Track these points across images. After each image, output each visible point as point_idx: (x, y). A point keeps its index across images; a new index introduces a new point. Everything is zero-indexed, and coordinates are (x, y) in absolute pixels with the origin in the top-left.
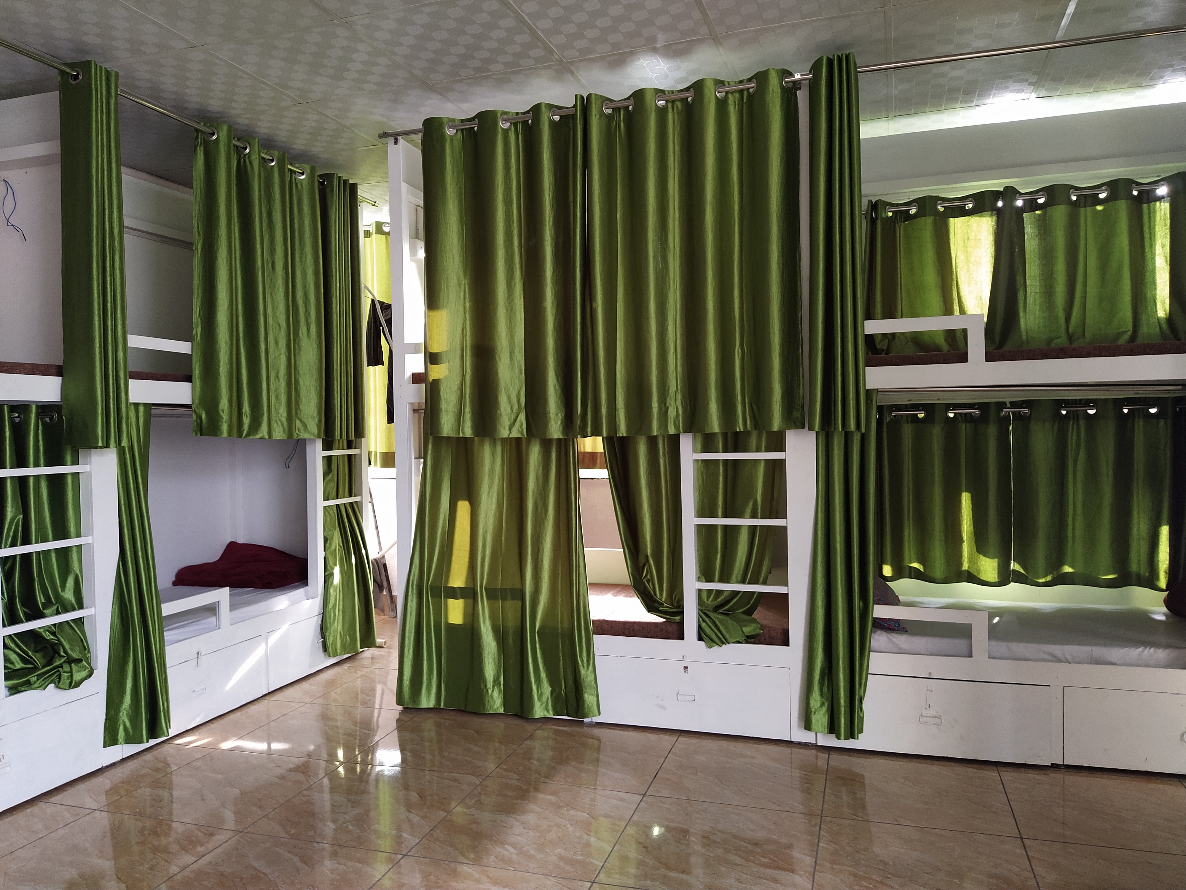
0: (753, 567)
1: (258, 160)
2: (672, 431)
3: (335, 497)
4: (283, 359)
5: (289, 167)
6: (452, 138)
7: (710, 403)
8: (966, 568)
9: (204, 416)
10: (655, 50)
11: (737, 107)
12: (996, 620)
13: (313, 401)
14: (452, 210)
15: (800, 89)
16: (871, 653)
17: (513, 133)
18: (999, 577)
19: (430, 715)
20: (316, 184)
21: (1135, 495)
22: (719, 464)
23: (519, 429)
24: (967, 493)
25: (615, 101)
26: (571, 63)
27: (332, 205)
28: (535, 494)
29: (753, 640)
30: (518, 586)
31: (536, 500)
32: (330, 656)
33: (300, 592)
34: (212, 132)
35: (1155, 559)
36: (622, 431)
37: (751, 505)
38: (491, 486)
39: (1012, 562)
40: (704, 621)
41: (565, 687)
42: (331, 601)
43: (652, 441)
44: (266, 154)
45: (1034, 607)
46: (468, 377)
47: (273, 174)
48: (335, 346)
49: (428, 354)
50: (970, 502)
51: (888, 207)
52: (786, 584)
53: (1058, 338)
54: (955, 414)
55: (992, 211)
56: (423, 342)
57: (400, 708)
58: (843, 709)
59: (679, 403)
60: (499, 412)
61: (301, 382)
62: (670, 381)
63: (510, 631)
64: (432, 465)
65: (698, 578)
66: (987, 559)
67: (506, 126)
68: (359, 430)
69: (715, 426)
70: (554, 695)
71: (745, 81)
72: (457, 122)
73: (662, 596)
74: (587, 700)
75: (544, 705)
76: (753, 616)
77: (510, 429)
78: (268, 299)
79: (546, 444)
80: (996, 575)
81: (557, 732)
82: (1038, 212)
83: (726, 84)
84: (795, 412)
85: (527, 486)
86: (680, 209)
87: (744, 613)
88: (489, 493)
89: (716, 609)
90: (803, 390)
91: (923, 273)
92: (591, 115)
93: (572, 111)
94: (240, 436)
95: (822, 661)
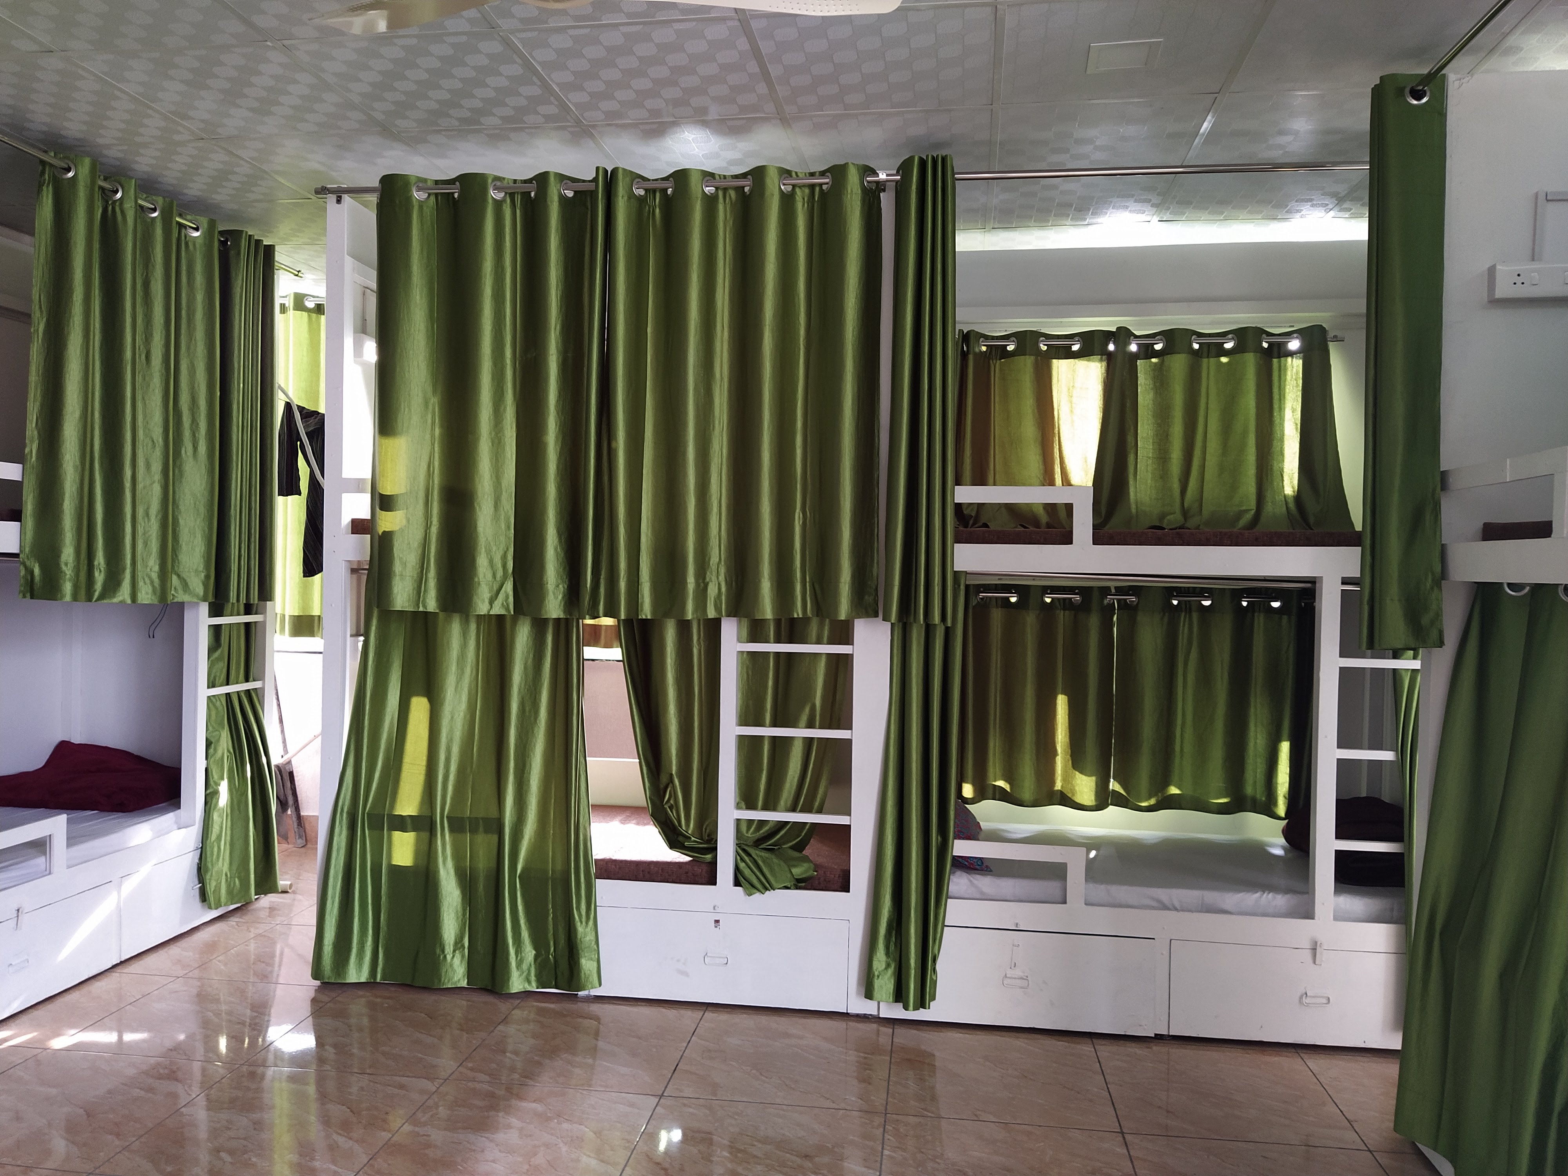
0: (807, 790)
1: (134, 210)
2: (711, 614)
3: (225, 682)
4: (157, 489)
5: (178, 219)
6: (421, 204)
7: (763, 580)
8: (1059, 788)
9: (37, 571)
10: (704, 123)
11: (806, 205)
12: (1093, 854)
13: (197, 550)
14: (418, 302)
15: (884, 190)
16: (949, 900)
17: (509, 206)
18: (1096, 800)
19: (361, 993)
20: (216, 244)
21: (1252, 704)
22: (769, 658)
23: (503, 604)
24: (1063, 696)
25: (649, 180)
26: (594, 126)
27: (237, 275)
28: (522, 690)
29: (803, 884)
30: (494, 814)
31: (523, 699)
32: (210, 908)
33: (167, 819)
34: (66, 166)
35: (1274, 780)
36: (646, 611)
37: (807, 710)
38: (461, 678)
39: (1112, 780)
40: (742, 860)
41: (554, 949)
42: (214, 830)
43: (684, 627)
44: (145, 200)
45: (1137, 837)
46: (434, 529)
47: (154, 230)
48: (234, 472)
49: (377, 497)
50: (1067, 707)
51: (982, 339)
52: (849, 814)
53: (1172, 514)
54: (1053, 599)
55: (1102, 355)
56: (370, 477)
57: (318, 983)
58: (913, 972)
59: (722, 578)
60: (476, 580)
61: (181, 522)
62: (712, 549)
63: (481, 874)
64: (376, 648)
65: (738, 804)
66: (1084, 777)
67: (499, 196)
68: (266, 592)
69: (767, 610)
70: (539, 960)
71: (817, 174)
72: (429, 183)
73: (689, 827)
74: (584, 967)
75: (525, 974)
76: (804, 852)
77: (491, 602)
78: (139, 405)
79: (540, 625)
80: (1093, 798)
81: (541, 1012)
82: (1154, 360)
83: (794, 174)
84: (866, 597)
85: (511, 679)
86: (730, 327)
87: (792, 848)
88: (456, 687)
89: (758, 843)
90: (877, 569)
91: (1020, 424)
92: (616, 195)
93: (592, 186)
94: (89, 599)
95: (889, 911)
